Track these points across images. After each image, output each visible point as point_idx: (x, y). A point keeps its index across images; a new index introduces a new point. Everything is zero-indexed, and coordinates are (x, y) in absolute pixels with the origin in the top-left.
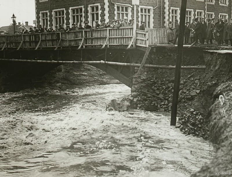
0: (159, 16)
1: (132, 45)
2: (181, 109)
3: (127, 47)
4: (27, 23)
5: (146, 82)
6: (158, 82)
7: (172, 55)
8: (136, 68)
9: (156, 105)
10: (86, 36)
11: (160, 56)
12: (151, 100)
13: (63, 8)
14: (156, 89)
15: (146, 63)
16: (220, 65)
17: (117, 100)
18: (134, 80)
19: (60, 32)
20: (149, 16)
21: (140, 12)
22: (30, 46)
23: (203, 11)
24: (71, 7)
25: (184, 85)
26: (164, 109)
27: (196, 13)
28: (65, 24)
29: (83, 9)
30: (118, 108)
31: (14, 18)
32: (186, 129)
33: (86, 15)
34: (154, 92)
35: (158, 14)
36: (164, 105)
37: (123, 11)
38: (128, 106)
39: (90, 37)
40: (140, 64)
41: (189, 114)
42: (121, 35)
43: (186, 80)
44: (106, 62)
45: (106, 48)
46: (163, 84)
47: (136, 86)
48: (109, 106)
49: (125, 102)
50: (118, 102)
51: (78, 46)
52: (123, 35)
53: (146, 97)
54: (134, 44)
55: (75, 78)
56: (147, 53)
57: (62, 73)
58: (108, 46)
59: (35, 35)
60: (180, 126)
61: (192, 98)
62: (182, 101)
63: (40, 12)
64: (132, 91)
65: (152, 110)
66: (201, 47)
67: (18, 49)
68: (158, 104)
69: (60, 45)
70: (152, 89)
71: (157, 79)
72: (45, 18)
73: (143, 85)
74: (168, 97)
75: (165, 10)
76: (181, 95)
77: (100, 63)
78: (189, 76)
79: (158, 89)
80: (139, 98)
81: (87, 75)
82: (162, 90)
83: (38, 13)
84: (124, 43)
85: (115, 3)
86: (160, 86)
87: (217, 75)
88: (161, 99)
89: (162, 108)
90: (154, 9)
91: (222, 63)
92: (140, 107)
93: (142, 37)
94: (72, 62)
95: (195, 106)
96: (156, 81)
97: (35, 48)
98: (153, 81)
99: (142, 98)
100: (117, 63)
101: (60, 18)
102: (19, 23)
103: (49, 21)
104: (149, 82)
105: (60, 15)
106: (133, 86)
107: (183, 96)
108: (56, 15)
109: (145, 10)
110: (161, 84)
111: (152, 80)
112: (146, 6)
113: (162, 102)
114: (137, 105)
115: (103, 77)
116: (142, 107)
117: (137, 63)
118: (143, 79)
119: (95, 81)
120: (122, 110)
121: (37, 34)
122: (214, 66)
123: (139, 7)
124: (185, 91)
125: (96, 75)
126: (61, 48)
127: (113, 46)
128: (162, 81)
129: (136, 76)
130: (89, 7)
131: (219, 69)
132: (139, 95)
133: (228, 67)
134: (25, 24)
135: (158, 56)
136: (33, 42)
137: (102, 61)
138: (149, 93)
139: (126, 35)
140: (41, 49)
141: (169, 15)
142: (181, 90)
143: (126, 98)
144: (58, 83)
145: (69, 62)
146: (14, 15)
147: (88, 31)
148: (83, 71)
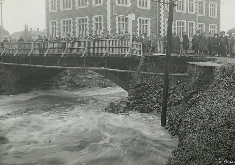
0: (155, 26)
1: (129, 54)
2: (171, 111)
3: (125, 56)
4: (38, 29)
5: (141, 87)
6: (152, 86)
7: (164, 63)
8: (132, 74)
9: (150, 107)
10: (89, 45)
11: (154, 64)
12: (146, 103)
13: (70, 18)
14: (150, 92)
15: (141, 70)
16: (199, 76)
17: (115, 102)
18: (130, 85)
19: (66, 41)
20: (147, 26)
21: (138, 22)
22: (39, 53)
23: (194, 22)
24: (78, 17)
25: (174, 90)
26: (156, 111)
27: (188, 24)
28: (72, 32)
29: (88, 20)
30: (116, 110)
31: (26, 26)
32: (173, 130)
33: (91, 24)
34: (148, 96)
35: (155, 24)
36: (157, 107)
37: (124, 22)
38: (125, 108)
39: (93, 46)
40: (136, 71)
41: (175, 117)
42: (119, 46)
43: (176, 86)
44: (106, 69)
45: (106, 57)
46: (156, 89)
47: (132, 91)
48: (108, 108)
49: (123, 104)
50: (116, 105)
51: (82, 54)
52: (120, 46)
53: (141, 100)
54: (130, 53)
55: (80, 81)
56: (142, 61)
57: (68, 76)
58: (108, 55)
59: (44, 44)
60: (168, 127)
61: (179, 103)
62: (172, 104)
63: (50, 21)
64: (129, 95)
65: (146, 112)
66: (189, 57)
67: (29, 55)
68: (151, 107)
69: (66, 53)
70: (147, 93)
71: (151, 84)
72: (54, 26)
73: (138, 89)
74: (160, 101)
75: (161, 21)
76: (172, 98)
77: (101, 69)
78: (179, 82)
79: (152, 93)
80: (134, 100)
81: (91, 78)
82: (155, 94)
83: (47, 22)
84: (122, 52)
85: (116, 15)
86: (154, 91)
87: (197, 84)
88: (154, 102)
89: (155, 110)
90: (151, 20)
91: (200, 75)
92: (136, 109)
93: (137, 47)
94: (77, 68)
95: (180, 110)
96: (150, 86)
97: (44, 55)
98: (148, 86)
99: (138, 101)
100: (116, 70)
101: (67, 27)
102: (31, 29)
103: (58, 29)
104: (144, 87)
105: (67, 24)
106: (130, 90)
107: (173, 100)
108: (64, 24)
109: (143, 20)
110: (155, 89)
111: (146, 85)
112: (144, 17)
113: (155, 104)
114: (133, 107)
115: (105, 80)
116: (137, 109)
117: (133, 70)
118: (139, 84)
119: (98, 84)
120: (119, 112)
121: (46, 42)
122: (194, 77)
123: (137, 18)
124: (175, 95)
125: (99, 78)
126: (67, 55)
127: (112, 55)
128: (155, 86)
129: (132, 81)
130: (93, 17)
131: (198, 79)
132: (135, 98)
133: (206, 78)
134: (36, 30)
135: (152, 64)
136: (42, 49)
137: (102, 68)
138: (144, 97)
139: (124, 46)
140: (49, 55)
141: (164, 26)
142: (172, 94)
143: (123, 101)
144: (64, 85)
145: (73, 68)
146: (25, 24)
147: (91, 41)
148: (87, 75)
